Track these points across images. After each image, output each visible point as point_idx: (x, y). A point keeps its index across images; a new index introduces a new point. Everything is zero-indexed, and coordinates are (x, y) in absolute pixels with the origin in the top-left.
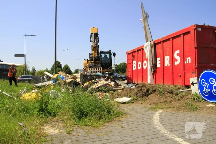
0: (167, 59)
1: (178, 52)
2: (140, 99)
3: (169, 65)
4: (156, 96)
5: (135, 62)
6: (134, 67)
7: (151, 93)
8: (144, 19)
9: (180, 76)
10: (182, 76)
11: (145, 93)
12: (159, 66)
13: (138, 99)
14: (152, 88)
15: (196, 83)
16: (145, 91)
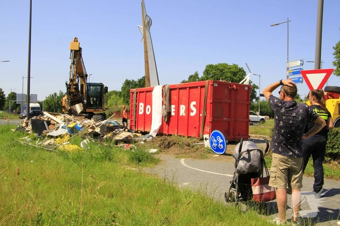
0: (183, 108)
1: (194, 103)
3: (184, 115)
4: (176, 148)
5: (142, 104)
6: (141, 111)
7: (172, 146)
8: (145, 26)
9: (195, 128)
10: (197, 128)
11: (167, 145)
12: (173, 114)
13: (162, 151)
15: (208, 139)
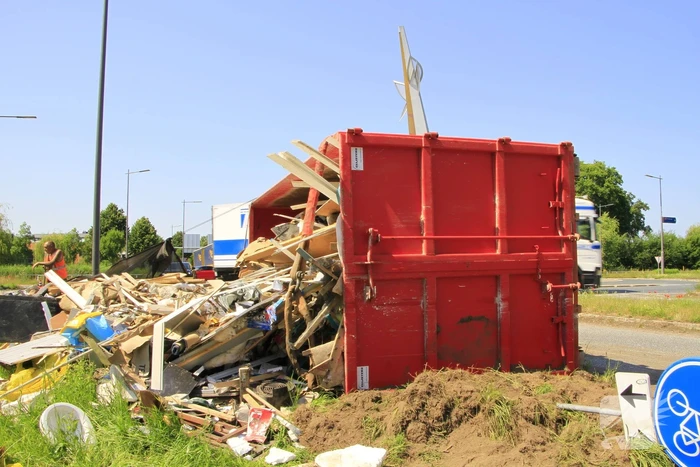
2: (418, 448)
4: (479, 435)
7: (459, 422)
8: (408, 81)
11: (438, 419)
13: (410, 452)
14: (466, 399)
15: (642, 396)
16: (437, 412)
